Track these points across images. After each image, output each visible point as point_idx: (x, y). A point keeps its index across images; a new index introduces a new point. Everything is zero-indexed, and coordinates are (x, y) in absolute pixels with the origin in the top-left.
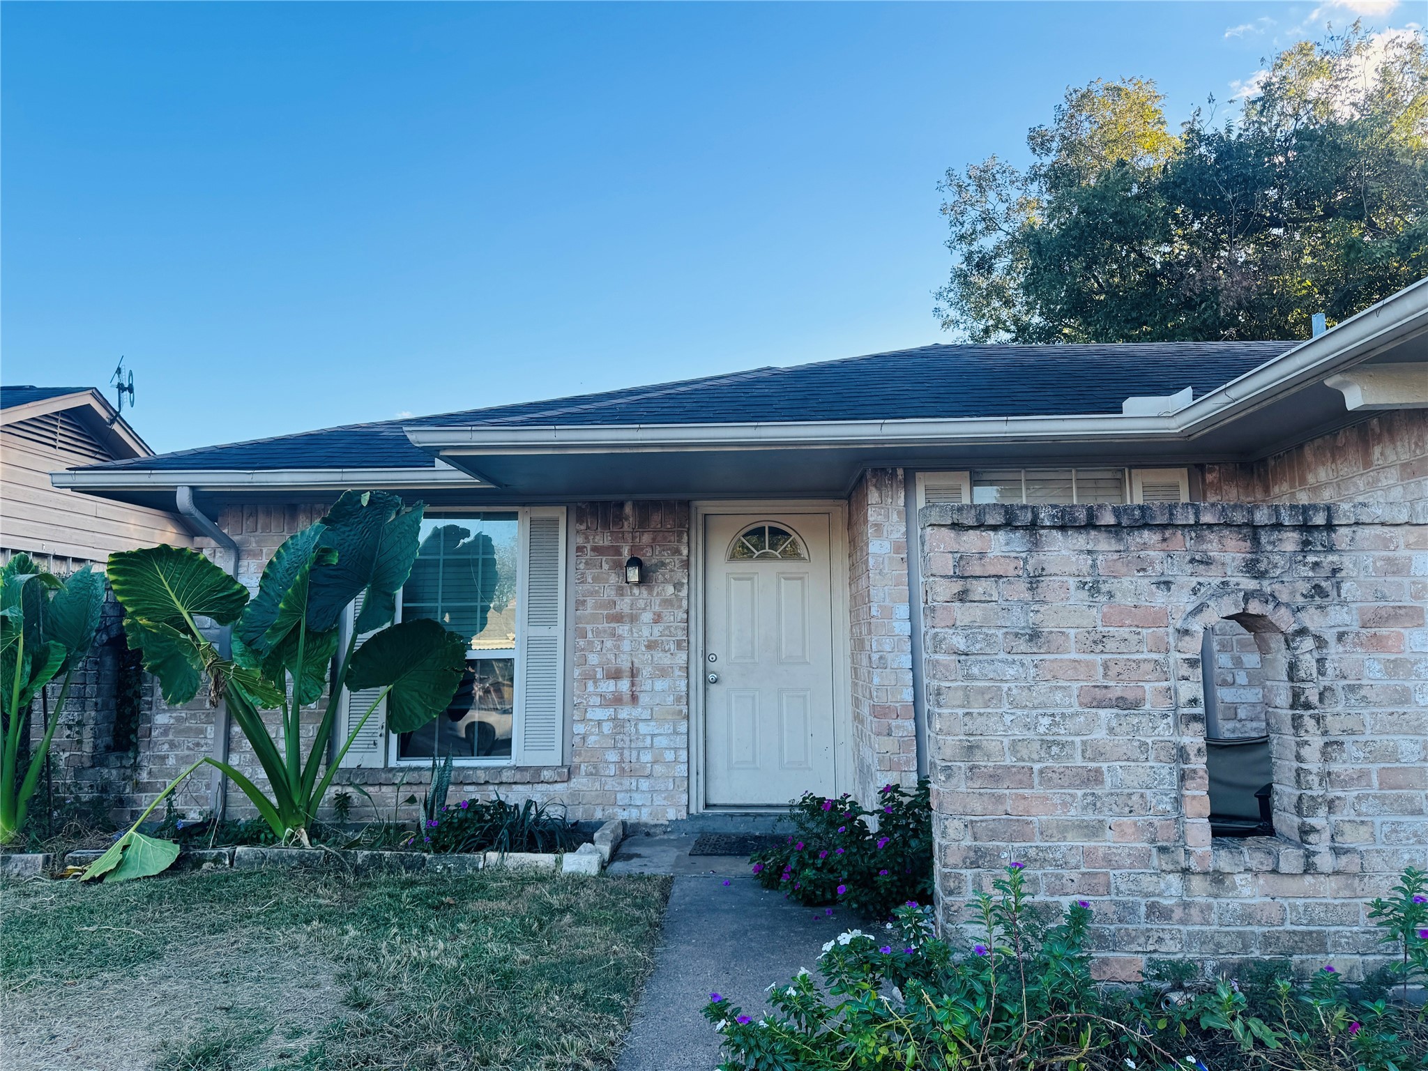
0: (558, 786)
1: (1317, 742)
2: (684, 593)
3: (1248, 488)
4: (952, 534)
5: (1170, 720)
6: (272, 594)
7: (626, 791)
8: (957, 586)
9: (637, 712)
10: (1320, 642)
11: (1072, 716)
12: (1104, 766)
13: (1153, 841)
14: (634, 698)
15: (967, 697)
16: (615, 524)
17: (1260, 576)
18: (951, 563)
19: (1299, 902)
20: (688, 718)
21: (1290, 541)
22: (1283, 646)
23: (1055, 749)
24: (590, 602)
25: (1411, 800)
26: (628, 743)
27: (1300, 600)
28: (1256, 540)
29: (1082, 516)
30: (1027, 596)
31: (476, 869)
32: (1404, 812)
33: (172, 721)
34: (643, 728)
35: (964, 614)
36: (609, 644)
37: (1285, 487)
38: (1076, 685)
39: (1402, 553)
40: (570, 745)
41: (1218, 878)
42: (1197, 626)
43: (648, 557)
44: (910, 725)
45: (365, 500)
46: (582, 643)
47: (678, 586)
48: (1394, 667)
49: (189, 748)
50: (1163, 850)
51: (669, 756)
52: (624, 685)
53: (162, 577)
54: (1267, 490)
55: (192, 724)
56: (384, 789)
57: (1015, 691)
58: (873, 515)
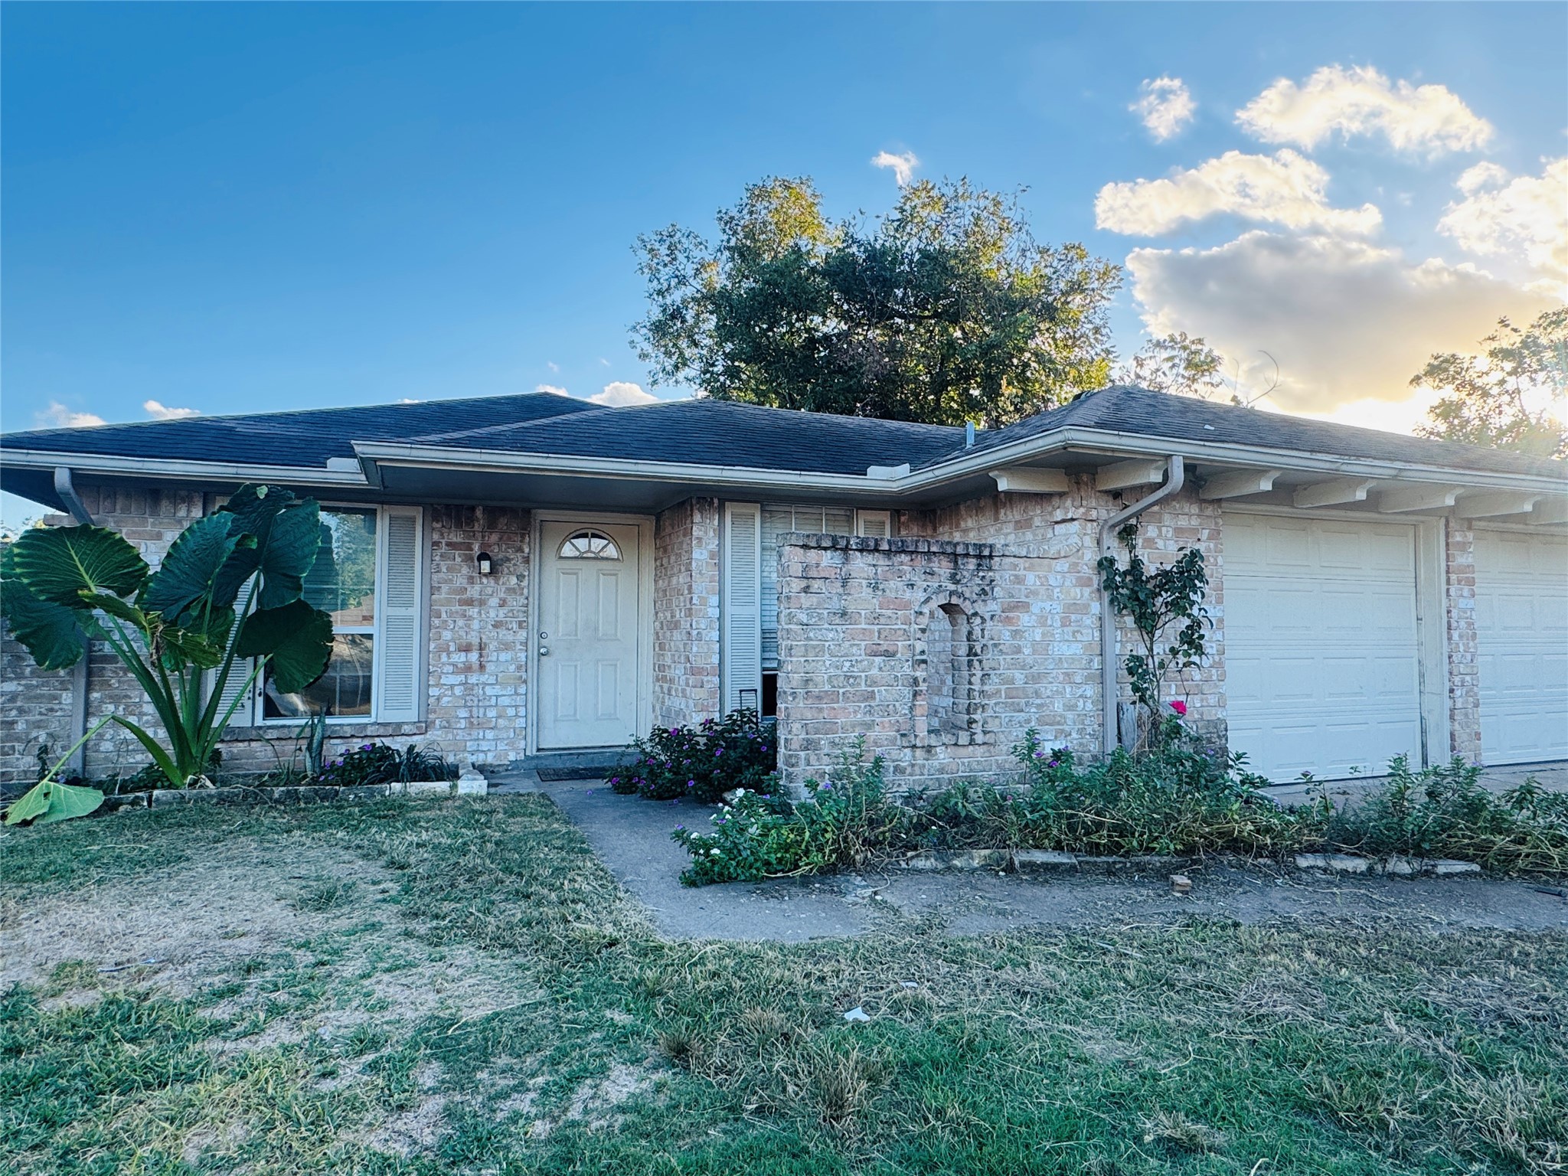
0: (415, 738)
1: (979, 674)
2: (525, 583)
3: (924, 527)
4: (802, 551)
5: (910, 663)
6: (177, 571)
7: (476, 740)
8: (803, 583)
9: (484, 678)
10: (983, 620)
11: (861, 661)
12: (876, 689)
13: (898, 731)
14: (482, 667)
15: (806, 650)
16: (468, 524)
17: (957, 582)
18: (801, 569)
19: (966, 760)
20: (525, 682)
21: (972, 563)
22: (965, 622)
23: (851, 680)
24: (445, 588)
25: (1018, 704)
26: (476, 702)
27: (975, 597)
28: (956, 562)
29: (872, 544)
30: (841, 590)
31: (383, 796)
32: (1015, 711)
33: (21, 688)
34: (489, 691)
35: (806, 600)
36: (461, 622)
37: (947, 528)
38: (863, 643)
39: (1022, 572)
40: (426, 707)
41: (929, 749)
42: (926, 610)
43: (495, 552)
44: (716, 680)
45: (262, 492)
46: (437, 622)
47: (520, 577)
48: (1016, 633)
49: (41, 714)
50: (903, 735)
51: (511, 712)
52: (474, 656)
53: (73, 553)
54: (935, 529)
55: (45, 690)
56: (253, 744)
57: (832, 647)
58: (696, 532)
